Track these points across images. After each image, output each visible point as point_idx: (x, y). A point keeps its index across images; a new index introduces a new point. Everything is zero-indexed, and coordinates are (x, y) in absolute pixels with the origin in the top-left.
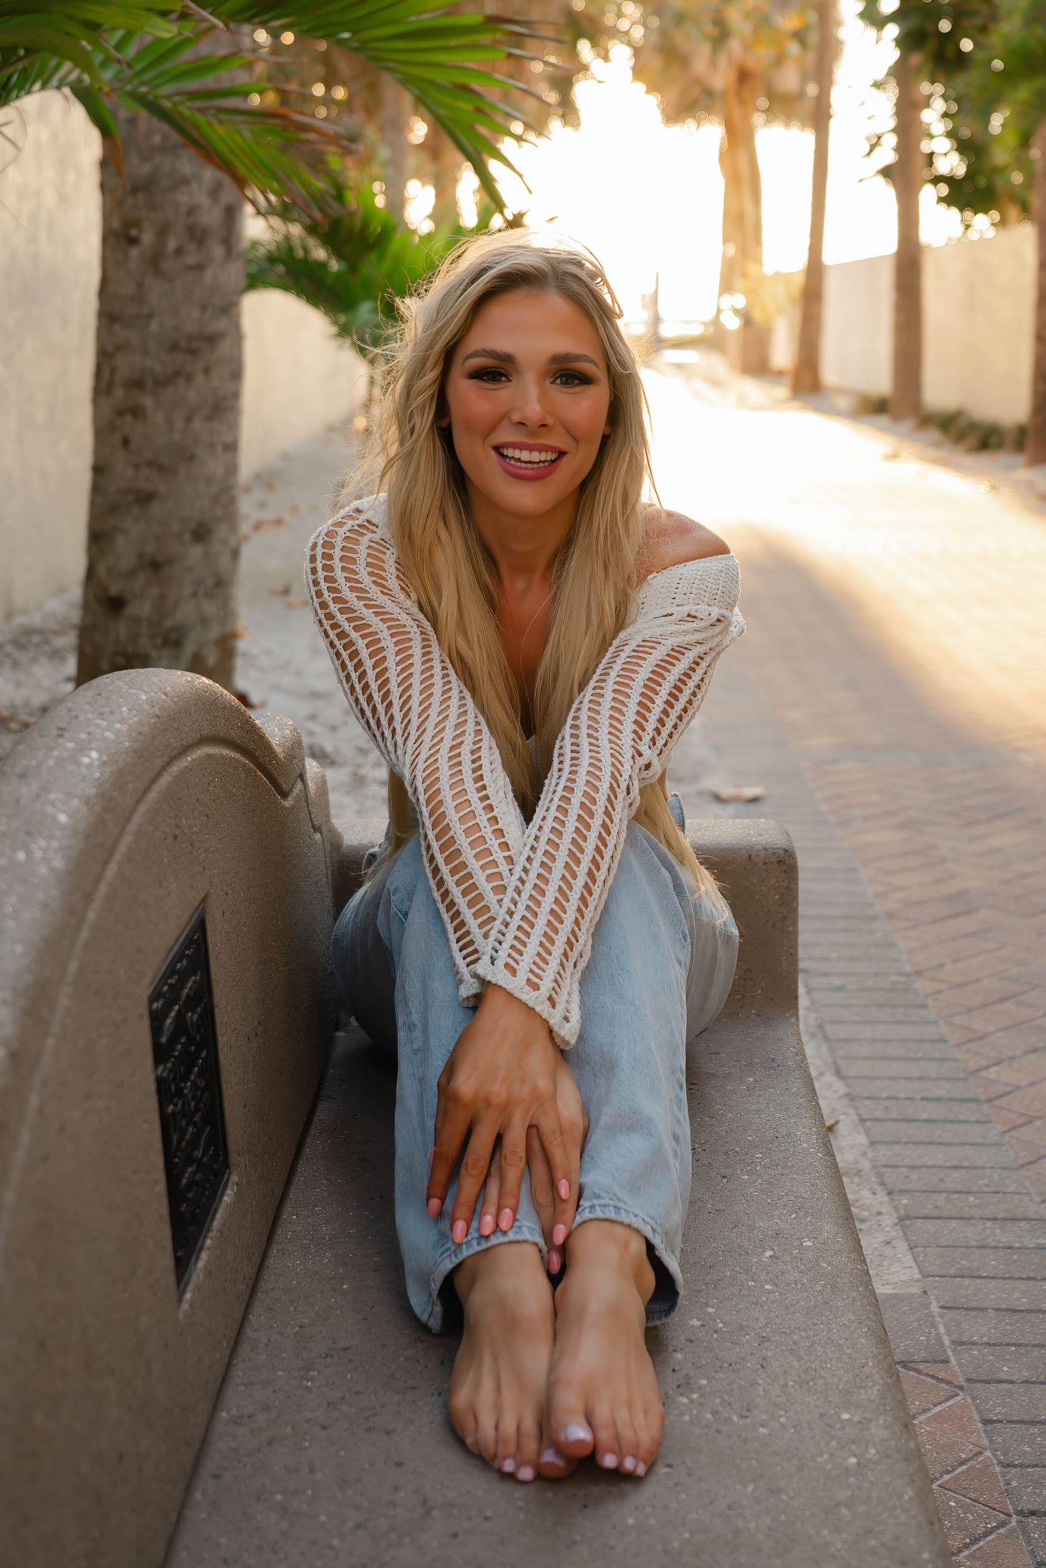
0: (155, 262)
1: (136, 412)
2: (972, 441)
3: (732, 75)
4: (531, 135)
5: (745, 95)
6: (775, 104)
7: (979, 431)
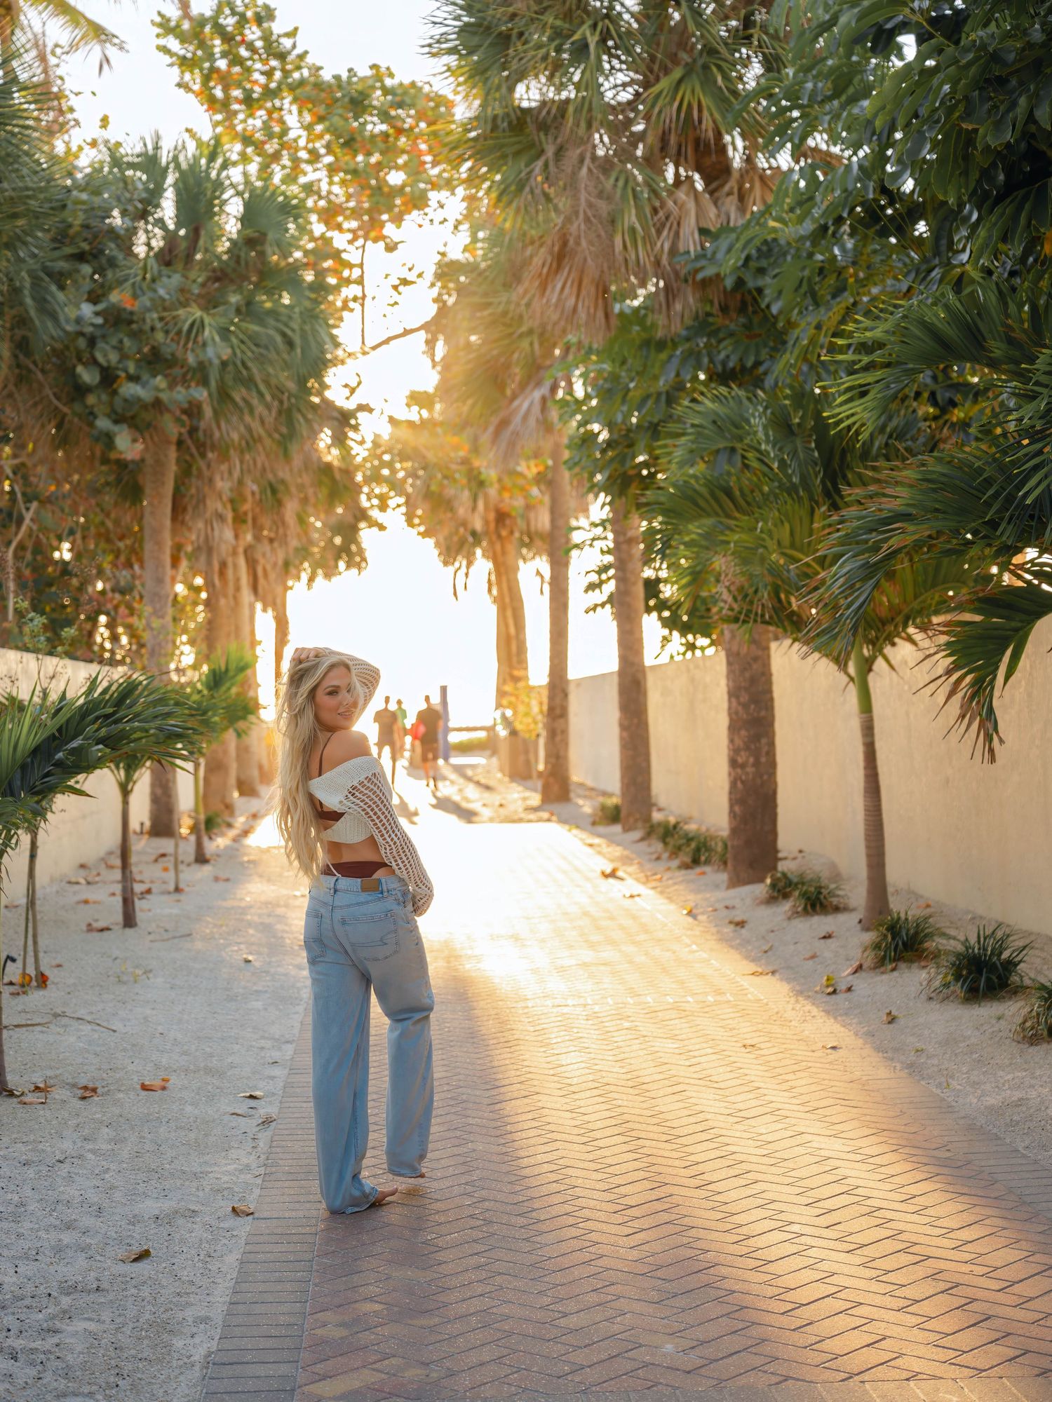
2: (684, 856)
3: (492, 516)
4: (320, 579)
5: (504, 533)
6: (531, 540)
7: (693, 845)
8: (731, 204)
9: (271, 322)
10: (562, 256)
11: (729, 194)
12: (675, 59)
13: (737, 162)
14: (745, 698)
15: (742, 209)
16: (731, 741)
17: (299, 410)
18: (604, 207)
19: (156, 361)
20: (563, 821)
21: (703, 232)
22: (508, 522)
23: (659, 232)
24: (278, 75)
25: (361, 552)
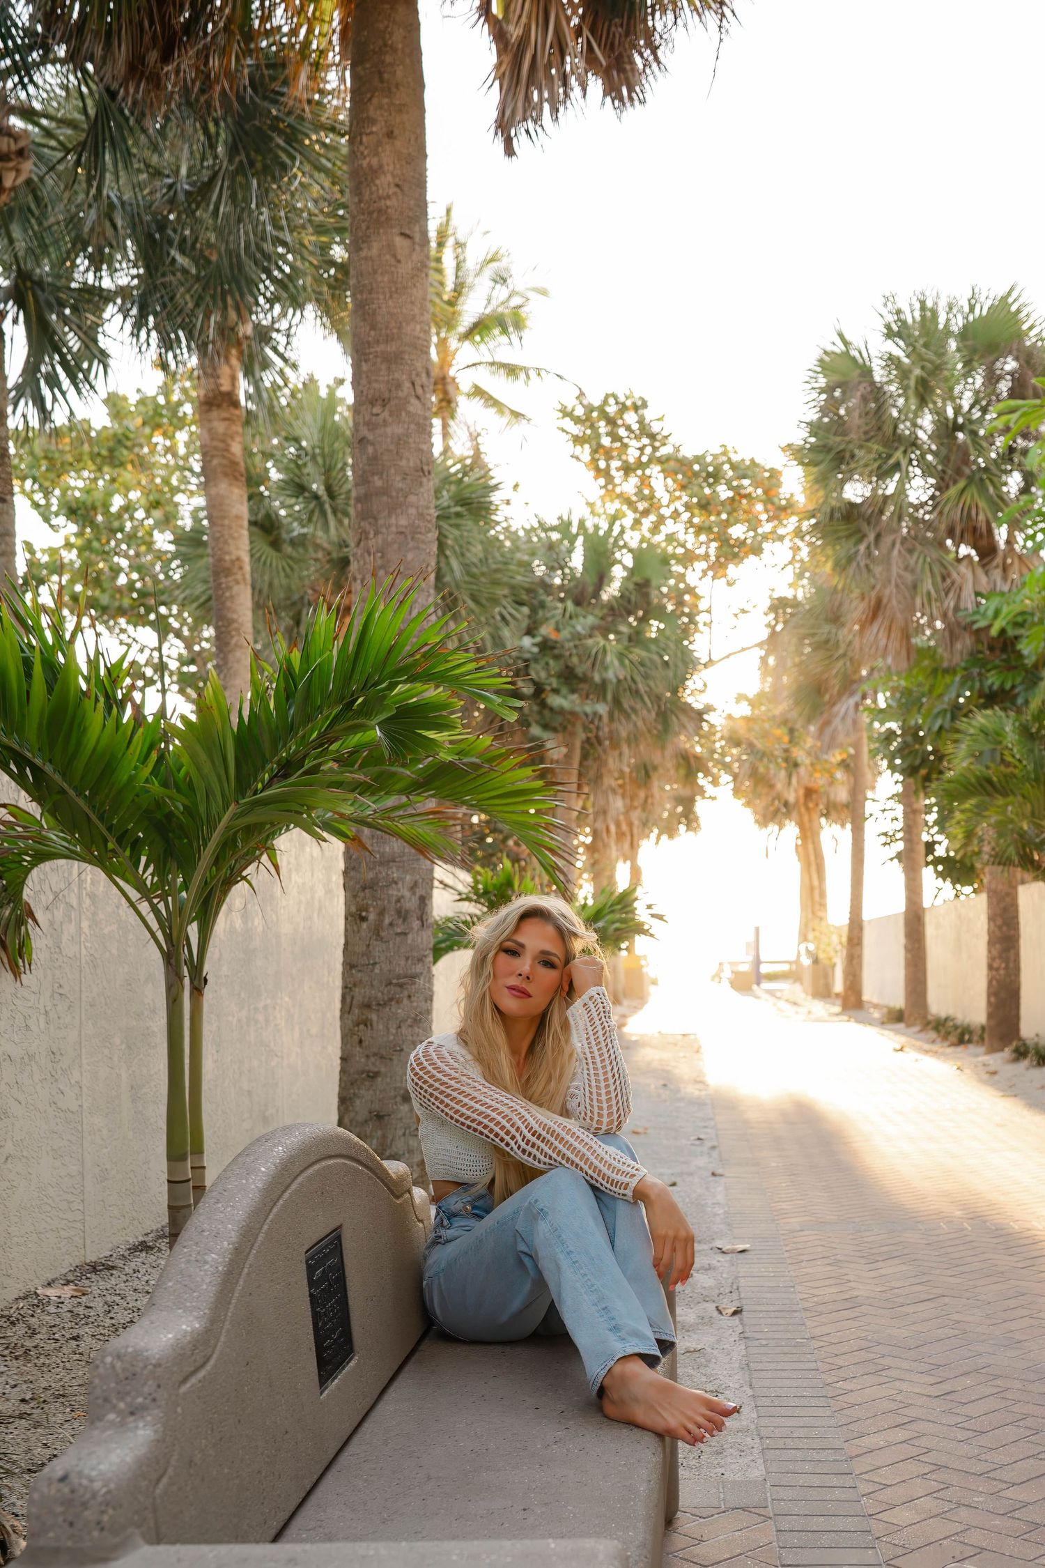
0: (377, 931)
1: (366, 1023)
2: (953, 1038)
3: (801, 792)
4: (664, 837)
5: (811, 805)
6: (832, 811)
7: (959, 1031)
8: (997, 574)
9: (653, 647)
10: (877, 609)
11: (997, 567)
12: (959, 472)
13: (1002, 545)
14: (999, 922)
15: (1005, 578)
16: (989, 951)
17: (672, 712)
18: (909, 578)
19: (570, 678)
20: (858, 1021)
21: (978, 594)
22: (814, 796)
23: (947, 594)
24: (648, 450)
25: (696, 819)
